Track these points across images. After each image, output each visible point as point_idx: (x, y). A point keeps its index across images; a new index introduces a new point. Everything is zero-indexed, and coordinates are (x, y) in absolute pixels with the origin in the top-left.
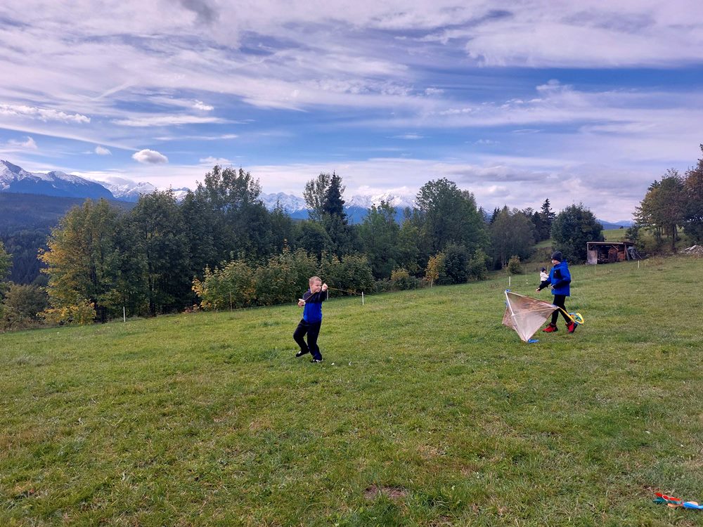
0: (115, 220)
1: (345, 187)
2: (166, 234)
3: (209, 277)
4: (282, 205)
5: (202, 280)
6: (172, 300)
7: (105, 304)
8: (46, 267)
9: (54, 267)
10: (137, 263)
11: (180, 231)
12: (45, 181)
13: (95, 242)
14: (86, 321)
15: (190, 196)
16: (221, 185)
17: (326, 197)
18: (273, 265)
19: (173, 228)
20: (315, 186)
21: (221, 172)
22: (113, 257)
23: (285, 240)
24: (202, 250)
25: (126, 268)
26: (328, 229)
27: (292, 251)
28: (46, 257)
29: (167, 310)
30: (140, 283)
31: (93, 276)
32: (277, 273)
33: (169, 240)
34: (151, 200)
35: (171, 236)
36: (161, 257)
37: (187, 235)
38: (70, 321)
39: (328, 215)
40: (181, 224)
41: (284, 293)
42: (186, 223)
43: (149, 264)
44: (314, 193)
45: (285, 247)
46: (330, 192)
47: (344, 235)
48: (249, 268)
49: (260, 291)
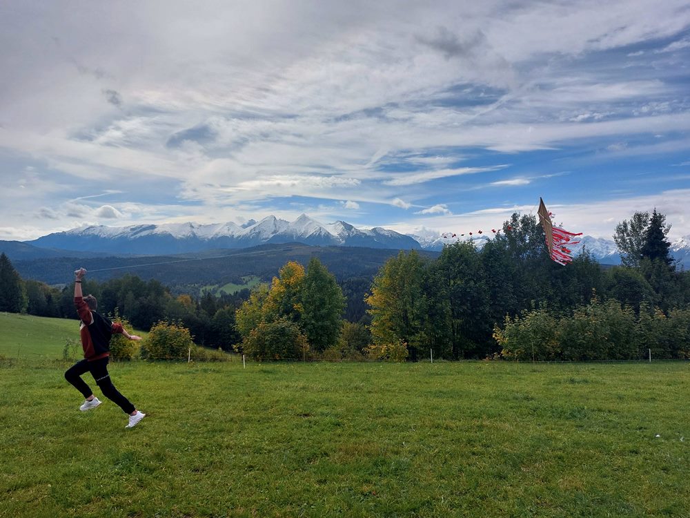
0: (423, 269)
1: (670, 227)
2: (467, 282)
3: (509, 326)
4: (588, 251)
5: (503, 328)
6: (473, 346)
7: (416, 344)
8: (370, 308)
9: (375, 309)
10: (442, 309)
11: (480, 279)
12: (369, 236)
13: (407, 288)
14: (400, 359)
15: (489, 245)
16: (520, 232)
17: (643, 239)
18: (579, 317)
19: (474, 276)
20: (629, 227)
21: (520, 218)
22: (422, 302)
23: (594, 289)
24: (502, 298)
25: (432, 312)
26: (648, 277)
27: (602, 301)
28: (370, 300)
29: (469, 355)
30: (444, 327)
31: (405, 318)
32: (584, 327)
33: (470, 287)
34: (454, 250)
35: (472, 283)
36: (463, 304)
37: (487, 283)
38: (388, 357)
39: (647, 260)
40: (481, 272)
41: (593, 348)
42: (486, 270)
43: (452, 310)
44: (628, 235)
45: (594, 297)
46: (650, 234)
47: (671, 284)
48: (552, 319)
49: (565, 344)
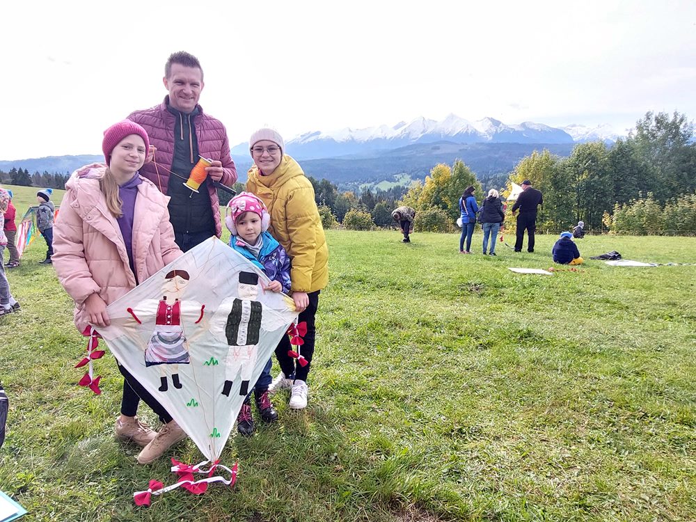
0: (554, 167)
2: (592, 177)
10: (567, 200)
12: (518, 131)
15: (619, 142)
19: (600, 171)
21: (653, 117)
33: (594, 181)
40: (607, 168)
42: (612, 166)
48: (657, 206)
